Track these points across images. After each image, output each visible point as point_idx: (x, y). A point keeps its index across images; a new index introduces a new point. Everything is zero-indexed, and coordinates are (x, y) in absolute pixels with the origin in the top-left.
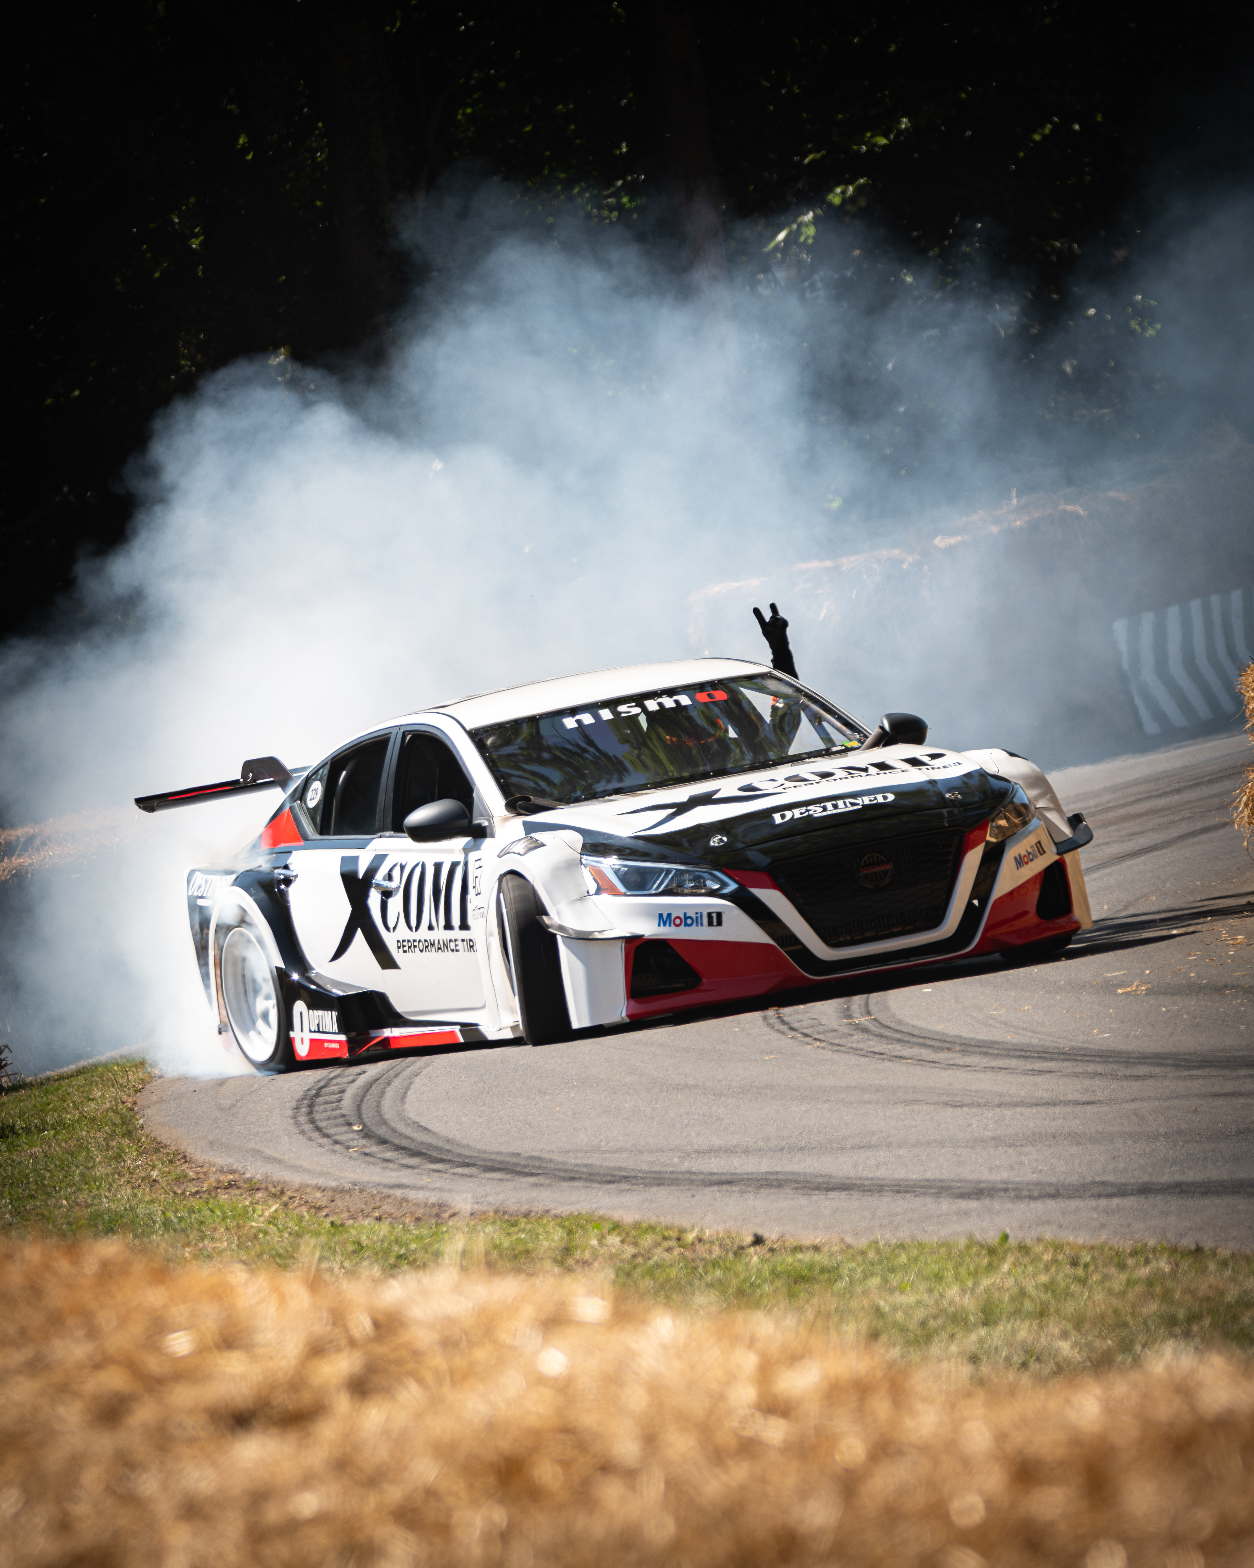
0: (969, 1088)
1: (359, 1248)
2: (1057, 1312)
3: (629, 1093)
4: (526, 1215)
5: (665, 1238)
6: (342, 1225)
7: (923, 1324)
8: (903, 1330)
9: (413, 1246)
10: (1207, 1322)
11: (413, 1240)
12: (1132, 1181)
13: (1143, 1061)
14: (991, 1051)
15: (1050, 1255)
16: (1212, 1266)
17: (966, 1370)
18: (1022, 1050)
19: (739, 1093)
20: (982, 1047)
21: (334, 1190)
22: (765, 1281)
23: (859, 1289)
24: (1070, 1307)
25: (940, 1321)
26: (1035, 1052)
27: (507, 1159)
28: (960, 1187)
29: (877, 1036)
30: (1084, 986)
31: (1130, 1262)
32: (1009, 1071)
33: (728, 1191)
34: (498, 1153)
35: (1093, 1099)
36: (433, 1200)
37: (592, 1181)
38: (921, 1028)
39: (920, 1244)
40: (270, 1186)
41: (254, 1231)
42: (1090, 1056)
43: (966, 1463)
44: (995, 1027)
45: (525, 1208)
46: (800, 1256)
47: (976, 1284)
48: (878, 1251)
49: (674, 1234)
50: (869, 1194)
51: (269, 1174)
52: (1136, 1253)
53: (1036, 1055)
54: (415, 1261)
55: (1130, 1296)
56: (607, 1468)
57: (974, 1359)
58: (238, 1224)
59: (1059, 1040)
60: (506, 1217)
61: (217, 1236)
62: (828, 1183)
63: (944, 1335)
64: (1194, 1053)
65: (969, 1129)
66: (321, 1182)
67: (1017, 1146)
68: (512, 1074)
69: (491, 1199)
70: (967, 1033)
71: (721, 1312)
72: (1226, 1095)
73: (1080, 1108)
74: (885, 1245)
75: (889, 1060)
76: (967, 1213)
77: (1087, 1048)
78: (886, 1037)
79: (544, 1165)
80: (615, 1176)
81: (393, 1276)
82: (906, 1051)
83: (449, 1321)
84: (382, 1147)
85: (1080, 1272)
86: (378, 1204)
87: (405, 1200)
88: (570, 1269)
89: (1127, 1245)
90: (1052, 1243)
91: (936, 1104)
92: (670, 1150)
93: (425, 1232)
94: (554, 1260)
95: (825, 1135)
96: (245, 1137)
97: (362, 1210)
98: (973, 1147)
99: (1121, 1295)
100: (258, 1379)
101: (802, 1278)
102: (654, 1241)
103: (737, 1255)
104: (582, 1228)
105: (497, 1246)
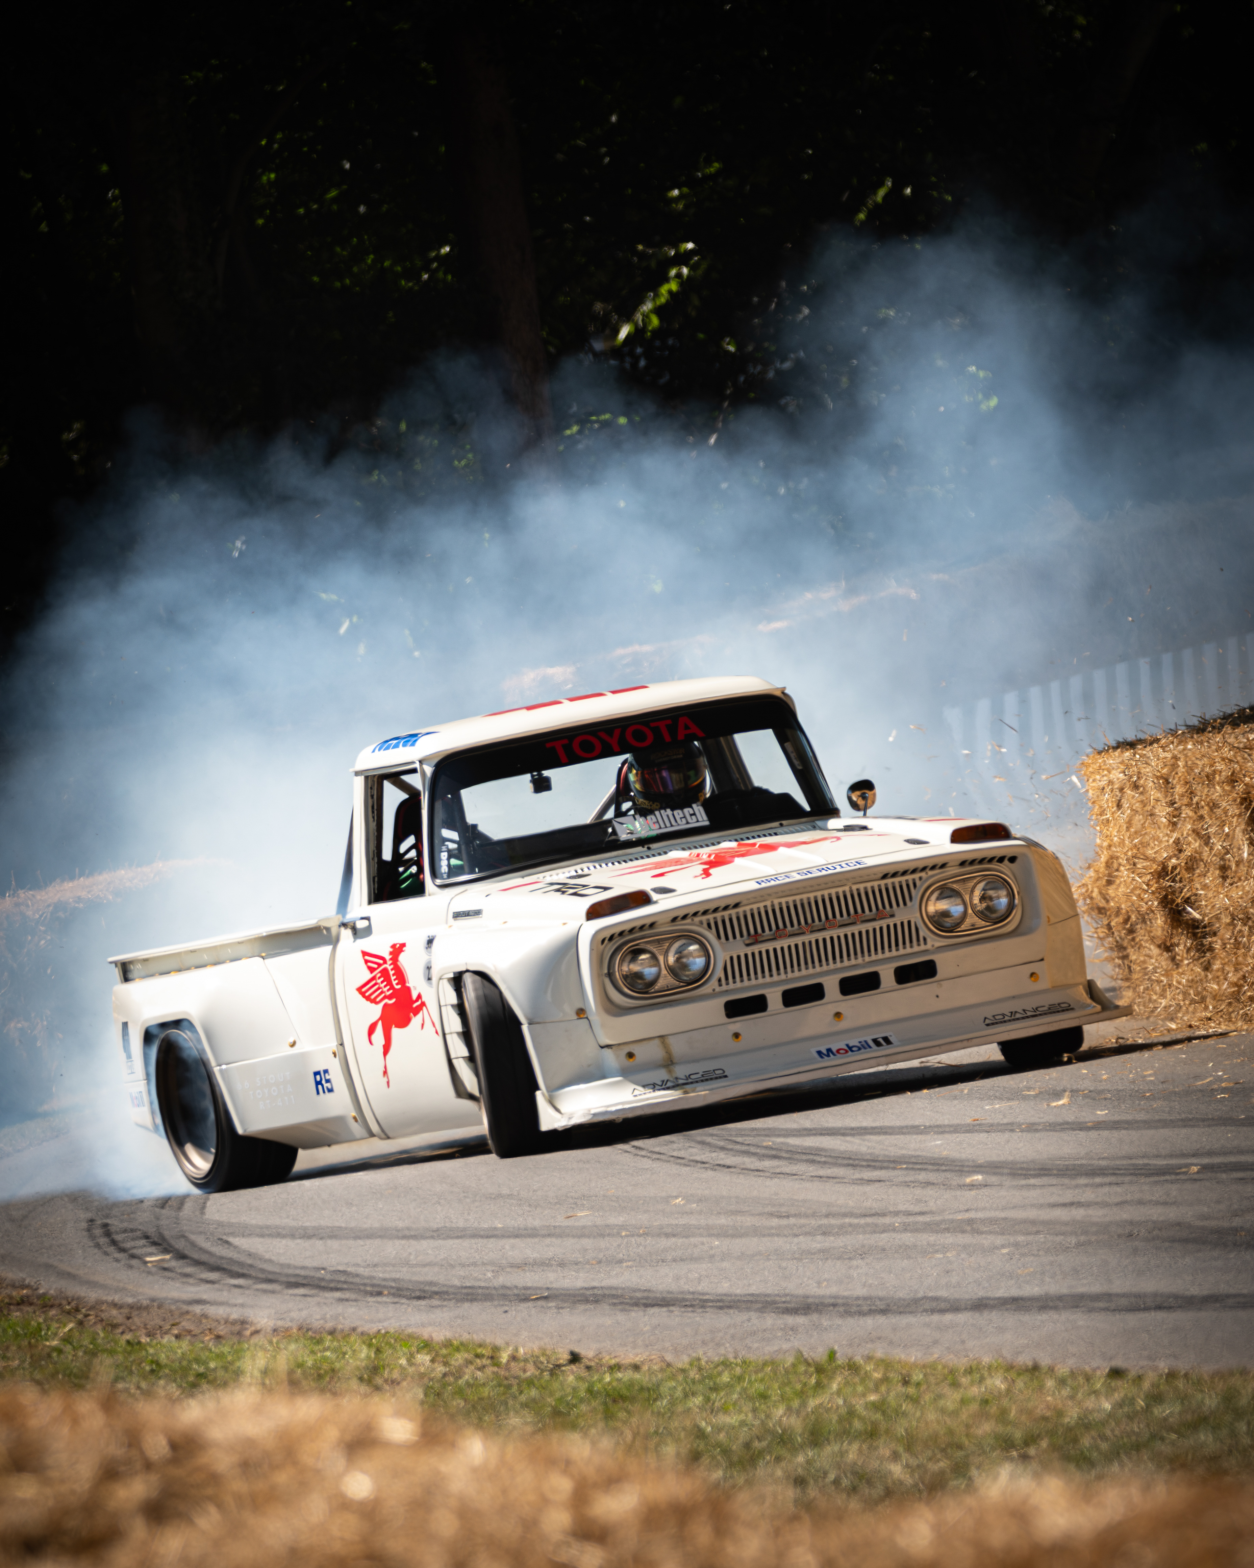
0: (795, 1197)
1: (156, 1369)
2: (887, 1431)
3: (439, 1203)
4: (332, 1332)
5: (478, 1356)
6: (139, 1343)
7: (747, 1445)
8: (726, 1451)
9: (212, 1365)
10: (1044, 1444)
11: (212, 1359)
12: (967, 1297)
14: (818, 1158)
15: (882, 1372)
16: (1050, 1383)
17: (791, 1492)
18: (850, 1158)
19: (556, 1203)
20: (808, 1154)
21: (131, 1307)
22: (582, 1400)
23: (680, 1409)
24: (900, 1428)
25: (764, 1444)
26: (864, 1160)
27: (312, 1274)
28: (784, 1302)
31: (964, 1380)
32: (838, 1180)
33: (542, 1307)
34: (303, 1268)
35: (925, 1209)
36: (234, 1316)
37: (400, 1296)
39: (744, 1362)
40: (64, 1302)
41: (47, 1350)
42: (921, 1163)
45: (329, 1325)
46: (618, 1375)
47: (804, 1404)
48: (700, 1369)
49: (487, 1352)
50: (690, 1309)
51: (63, 1290)
52: (971, 1371)
53: (864, 1163)
54: (215, 1379)
55: (964, 1415)
57: (800, 1482)
58: (30, 1343)
59: (890, 1149)
60: (310, 1333)
61: (9, 1355)
62: (647, 1298)
63: (769, 1458)
64: (1033, 1161)
65: (796, 1241)
66: (117, 1298)
67: (845, 1259)
69: (294, 1315)
71: (534, 1433)
72: (1064, 1205)
73: (911, 1218)
74: (707, 1362)
75: (712, 1169)
76: (793, 1329)
77: (918, 1156)
78: (709, 1144)
79: (351, 1280)
80: (424, 1291)
81: (192, 1396)
82: (730, 1160)
83: (250, 1442)
84: (181, 1262)
85: (911, 1390)
86: (177, 1321)
87: (205, 1316)
88: (377, 1388)
89: (962, 1363)
90: (882, 1361)
91: (760, 1214)
92: (484, 1264)
93: (226, 1349)
94: (361, 1379)
95: (645, 1247)
96: (37, 1251)
97: (161, 1327)
98: (800, 1260)
99: (955, 1413)
100: (51, 1503)
101: (619, 1398)
102: (466, 1360)
103: (553, 1373)
104: (391, 1346)
105: (301, 1365)
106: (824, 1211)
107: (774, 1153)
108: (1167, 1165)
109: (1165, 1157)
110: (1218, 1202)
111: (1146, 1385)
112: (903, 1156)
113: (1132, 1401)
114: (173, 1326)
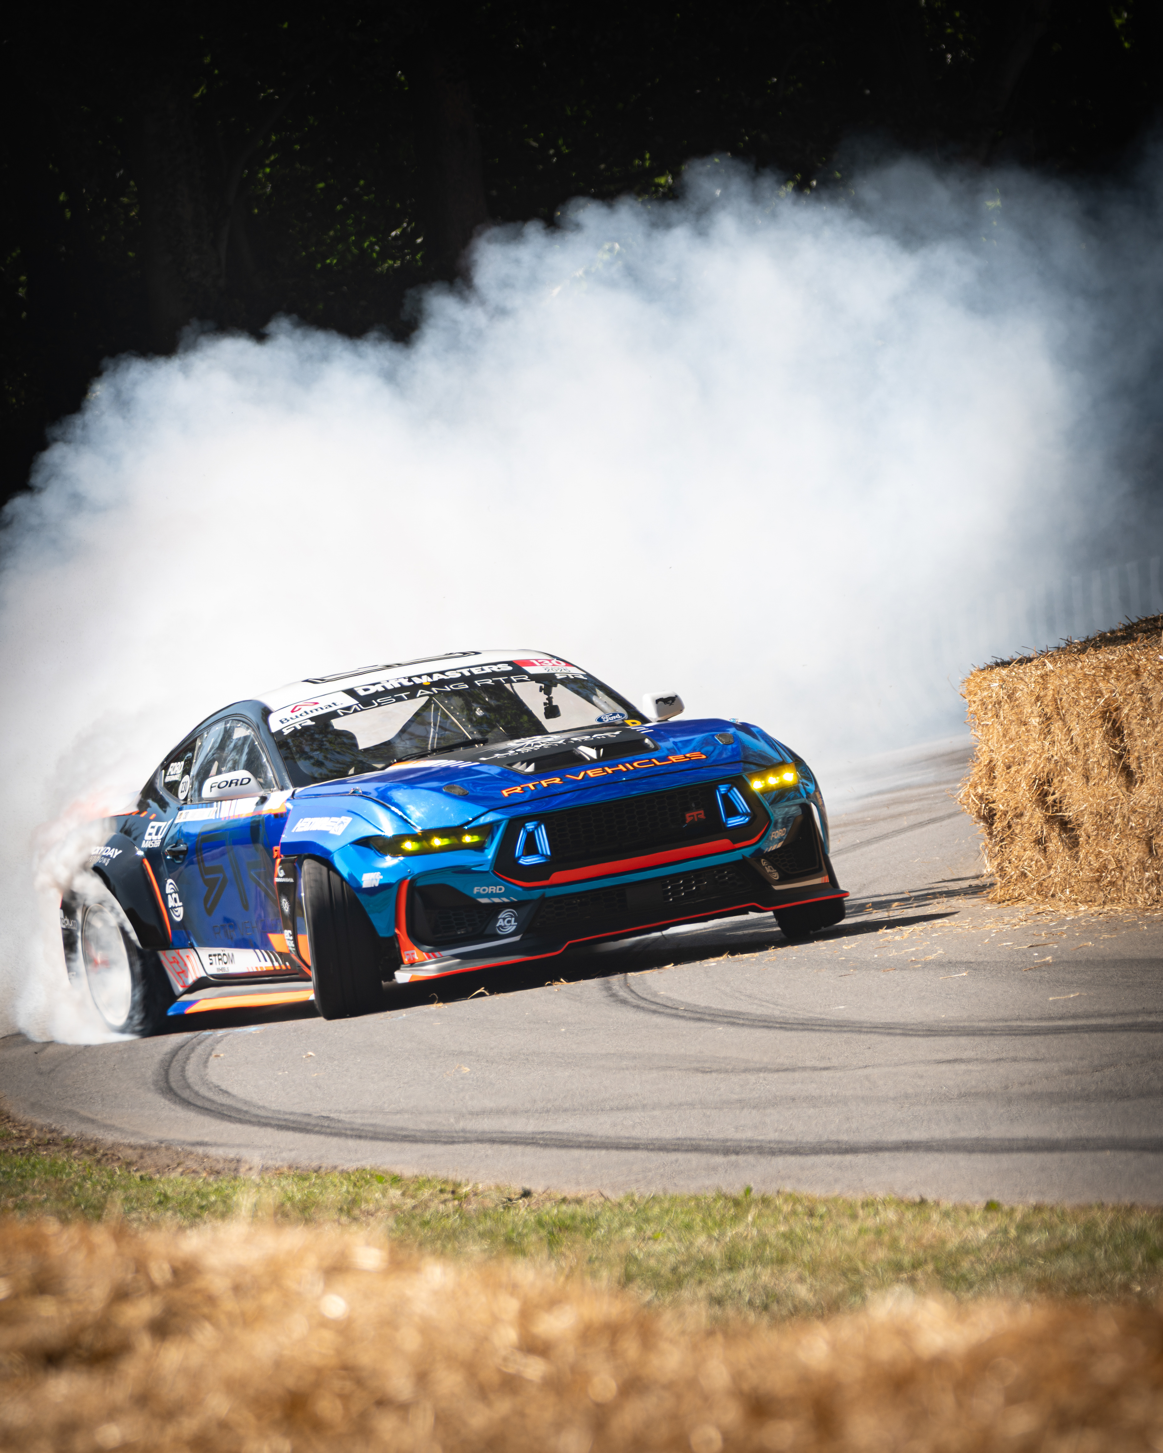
0: (717, 1055)
1: (164, 1200)
2: (794, 1258)
3: (409, 1059)
4: (317, 1171)
5: (441, 1191)
6: (151, 1179)
7: (674, 1270)
8: (656, 1275)
9: (213, 1198)
10: (929, 1268)
11: (212, 1193)
12: (864, 1139)
13: (874, 1030)
15: (790, 1206)
16: (935, 1217)
17: (709, 1311)
18: (765, 1021)
19: (510, 1059)
20: (729, 1017)
21: (143, 1148)
22: (531, 1231)
23: (616, 1237)
24: (806, 1254)
25: (688, 1269)
26: (777, 1023)
27: (299, 1119)
28: (708, 1145)
29: (634, 1007)
31: (861, 1213)
34: (291, 1113)
35: (828, 1065)
36: (232, 1156)
37: (377, 1139)
38: (674, 1000)
39: (672, 1197)
40: (85, 1144)
41: (70, 1184)
42: (826, 1026)
43: (707, 1399)
44: (741, 999)
45: (315, 1164)
46: (564, 1208)
47: (723, 1234)
48: (633, 1203)
49: (450, 1188)
50: (625, 1152)
51: (83, 1133)
52: (867, 1205)
53: (778, 1025)
54: (215, 1211)
55: (861, 1243)
56: (383, 1402)
57: (717, 1301)
58: (55, 1178)
59: (799, 1012)
60: (299, 1172)
62: (589, 1142)
63: (693, 1281)
64: (921, 1023)
65: (717, 1093)
66: (133, 1140)
67: (760, 1108)
68: (304, 1042)
70: (716, 1004)
71: (489, 1259)
72: (949, 1061)
73: (816, 1073)
74: (640, 1198)
76: (715, 1168)
77: (823, 1019)
78: (643, 1008)
79: (333, 1125)
80: (396, 1135)
81: (194, 1225)
83: (242, 1270)
84: (186, 1108)
85: (816, 1222)
86: (182, 1160)
87: (206, 1157)
88: (355, 1219)
89: (859, 1197)
90: (791, 1195)
91: (687, 1070)
92: (447, 1111)
93: (224, 1184)
94: (341, 1210)
95: (587, 1097)
96: (63, 1099)
97: (168, 1166)
98: (721, 1109)
99: (853, 1243)
100: (68, 1321)
101: (564, 1227)
102: (432, 1194)
103: (507, 1208)
104: (367, 1182)
105: (290, 1199)
106: (742, 1066)
107: (698, 1016)
108: (1038, 1026)
109: (1036, 1020)
110: (1082, 1058)
111: (1018, 1216)
112: (811, 1019)
113: (1006, 1231)
114: (179, 1165)
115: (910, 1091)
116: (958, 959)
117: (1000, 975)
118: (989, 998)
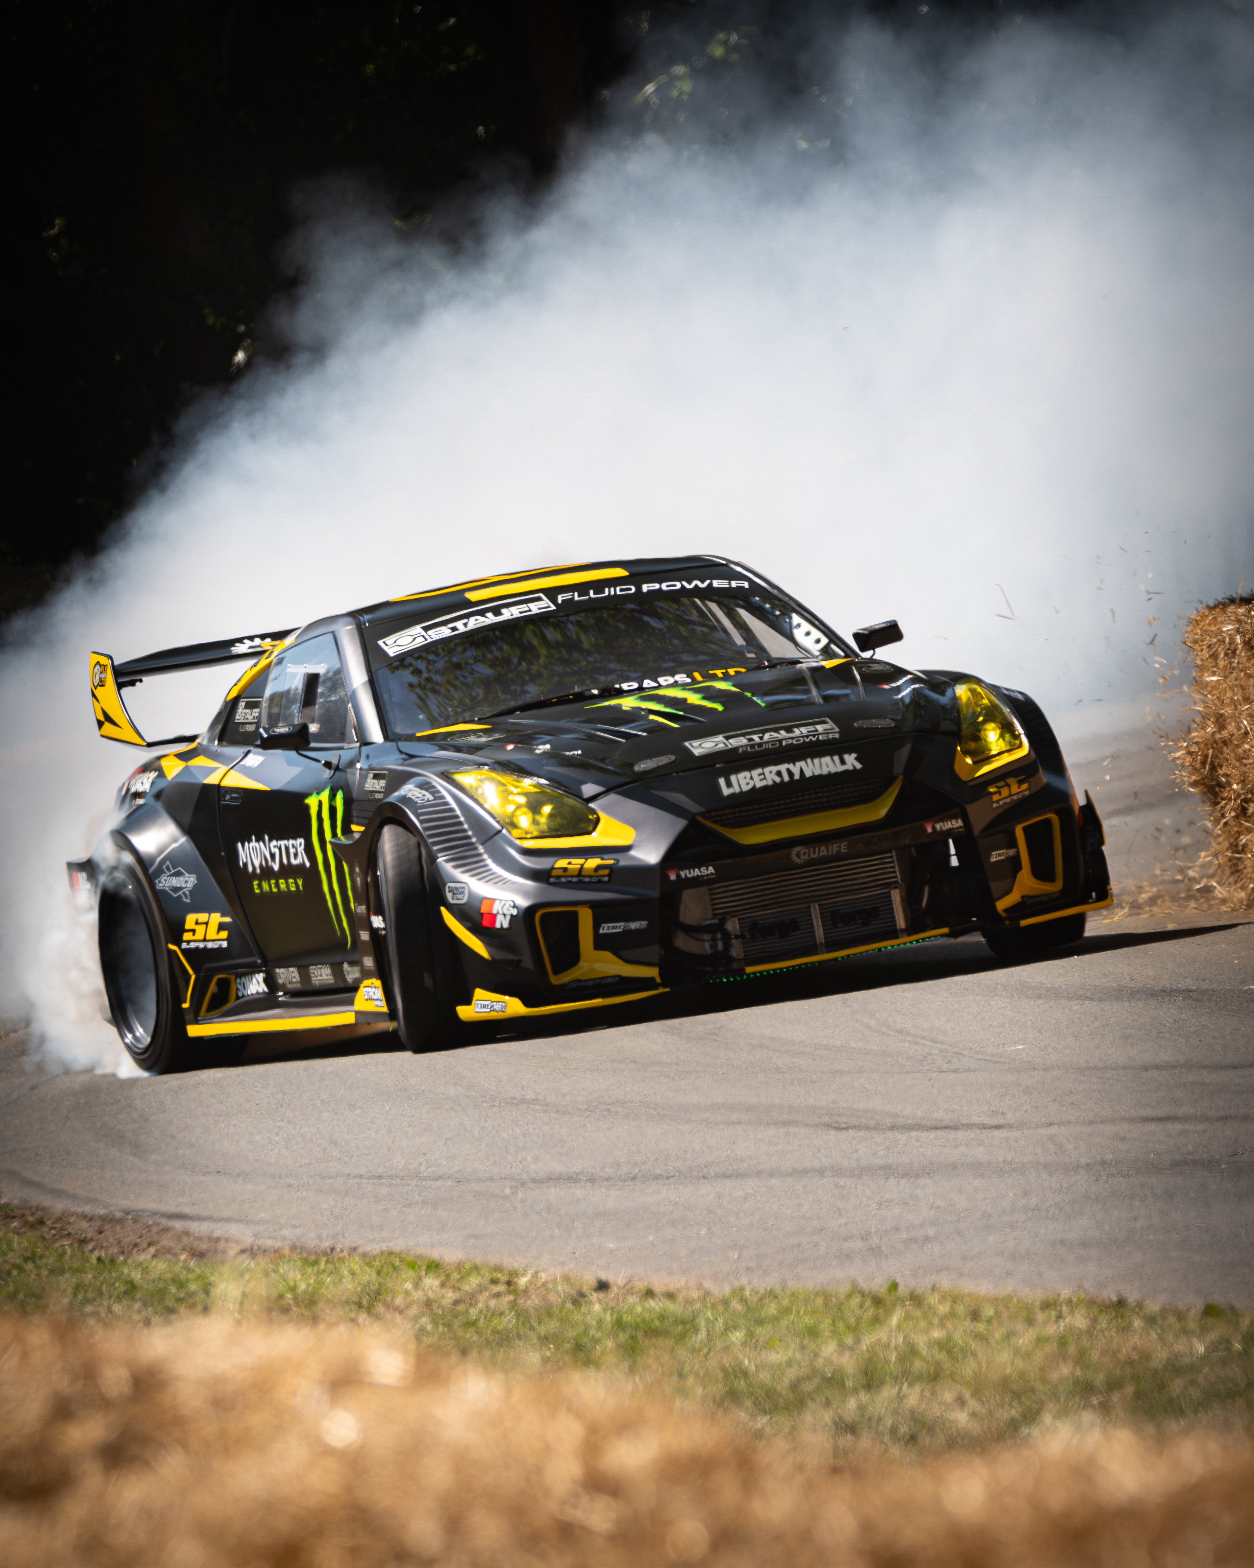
1: (131, 1289)
2: (953, 1374)
3: (453, 1109)
4: (328, 1253)
5: (493, 1281)
6: (112, 1262)
7: (794, 1386)
8: (771, 1393)
9: (193, 1287)
10: (1129, 1391)
11: (193, 1281)
15: (948, 1306)
16: (1137, 1323)
18: (919, 1062)
19: (586, 1110)
21: (104, 1219)
22: (607, 1334)
23: (719, 1345)
24: (968, 1369)
30: (995, 988)
31: (1040, 1317)
35: (1002, 1122)
39: (793, 1293)
40: (27, 1212)
45: (326, 1244)
46: (651, 1303)
47: (858, 1341)
48: (743, 1300)
49: (504, 1278)
51: (28, 1199)
52: (1048, 1306)
54: (194, 1304)
55: (1039, 1356)
59: (964, 1052)
60: (304, 1253)
63: (817, 1402)
65: (855, 1156)
66: (87, 1209)
67: (912, 1177)
72: (1159, 1119)
73: (986, 1132)
74: (751, 1293)
85: (981, 1327)
86: (155, 1237)
87: (187, 1233)
88: (378, 1317)
89: (1038, 1296)
90: (949, 1293)
91: (816, 1125)
92: (502, 1179)
93: (207, 1270)
94: (359, 1305)
95: (685, 1161)
97: (137, 1246)
99: (1027, 1356)
101: (652, 1332)
102: (480, 1285)
103: (576, 1303)
104: (395, 1268)
105: (293, 1289)
106: (889, 1122)
111: (1245, 1323)
113: (1228, 1344)
114: (150, 1245)
115: (1109, 1157)
116: (1174, 987)
117: (1229, 1008)
118: (1214, 1038)
